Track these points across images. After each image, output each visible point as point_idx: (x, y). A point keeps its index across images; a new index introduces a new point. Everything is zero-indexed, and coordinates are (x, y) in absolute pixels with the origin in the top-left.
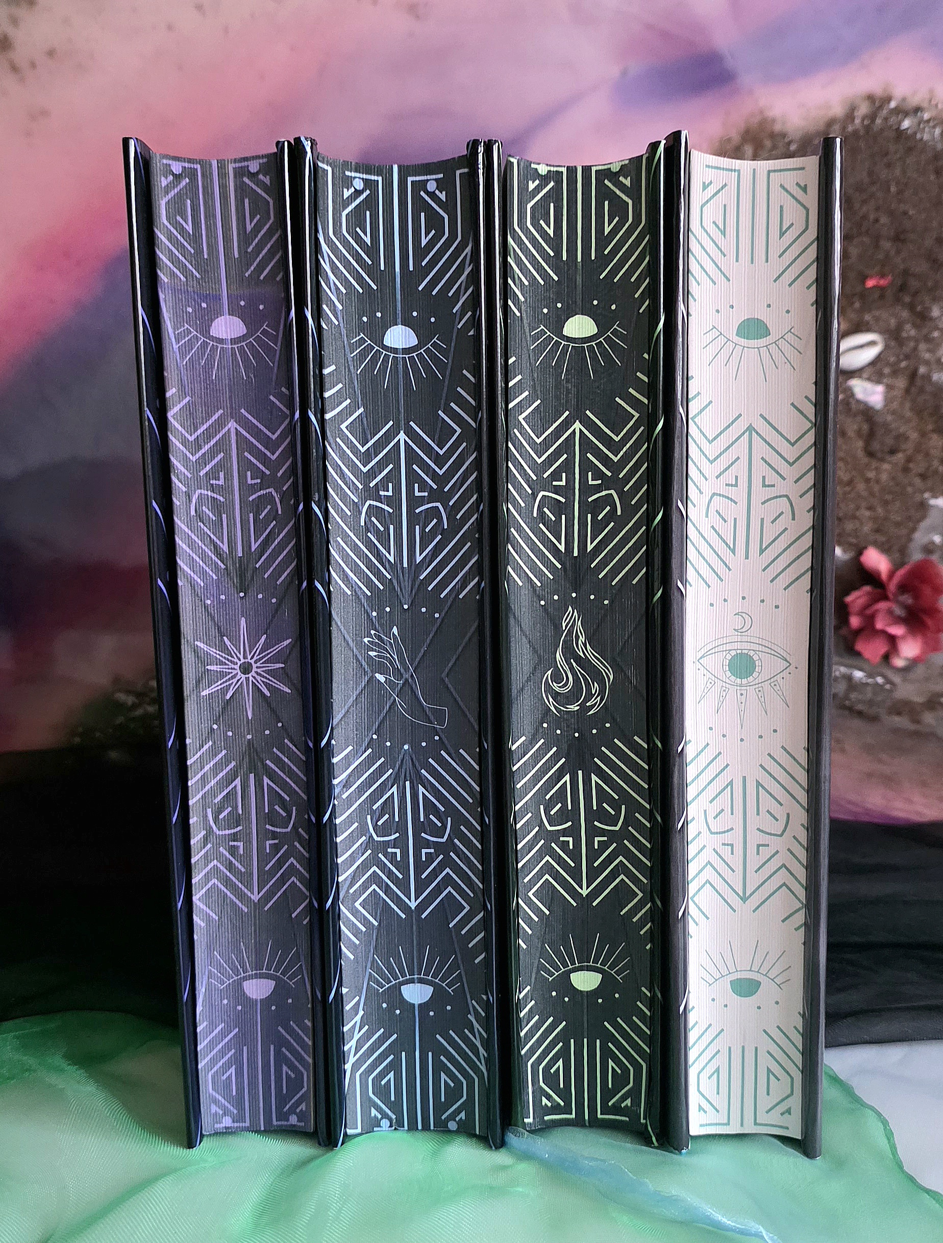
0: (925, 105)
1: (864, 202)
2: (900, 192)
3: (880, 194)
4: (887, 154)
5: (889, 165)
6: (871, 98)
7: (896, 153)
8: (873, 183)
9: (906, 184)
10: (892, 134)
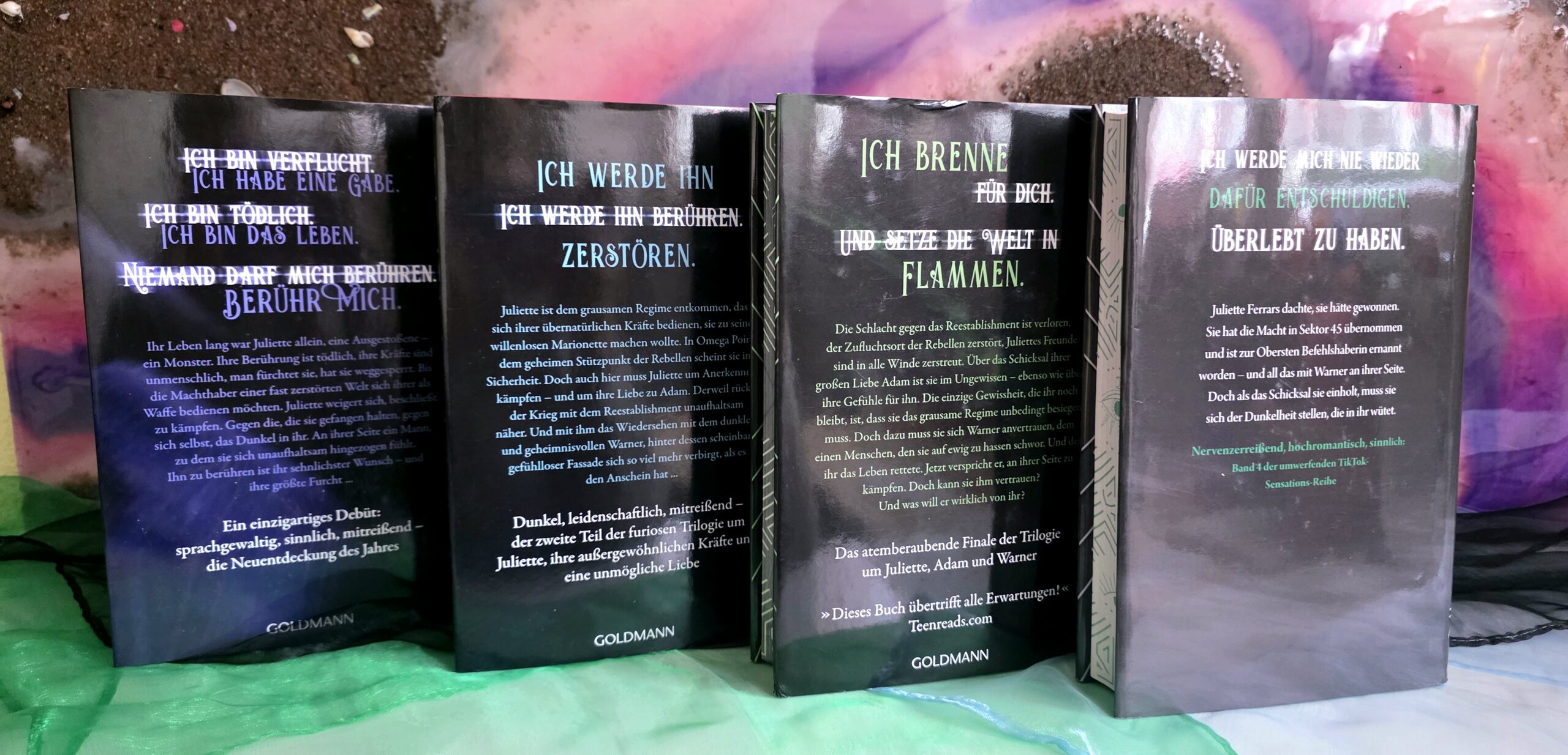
0: (1179, 20)
1: (1137, 86)
2: (1162, 79)
3: (1148, 81)
4: (1153, 53)
5: (1154, 61)
6: (1143, 16)
7: (1160, 52)
8: (1143, 73)
9: (1166, 74)
10: (1157, 40)
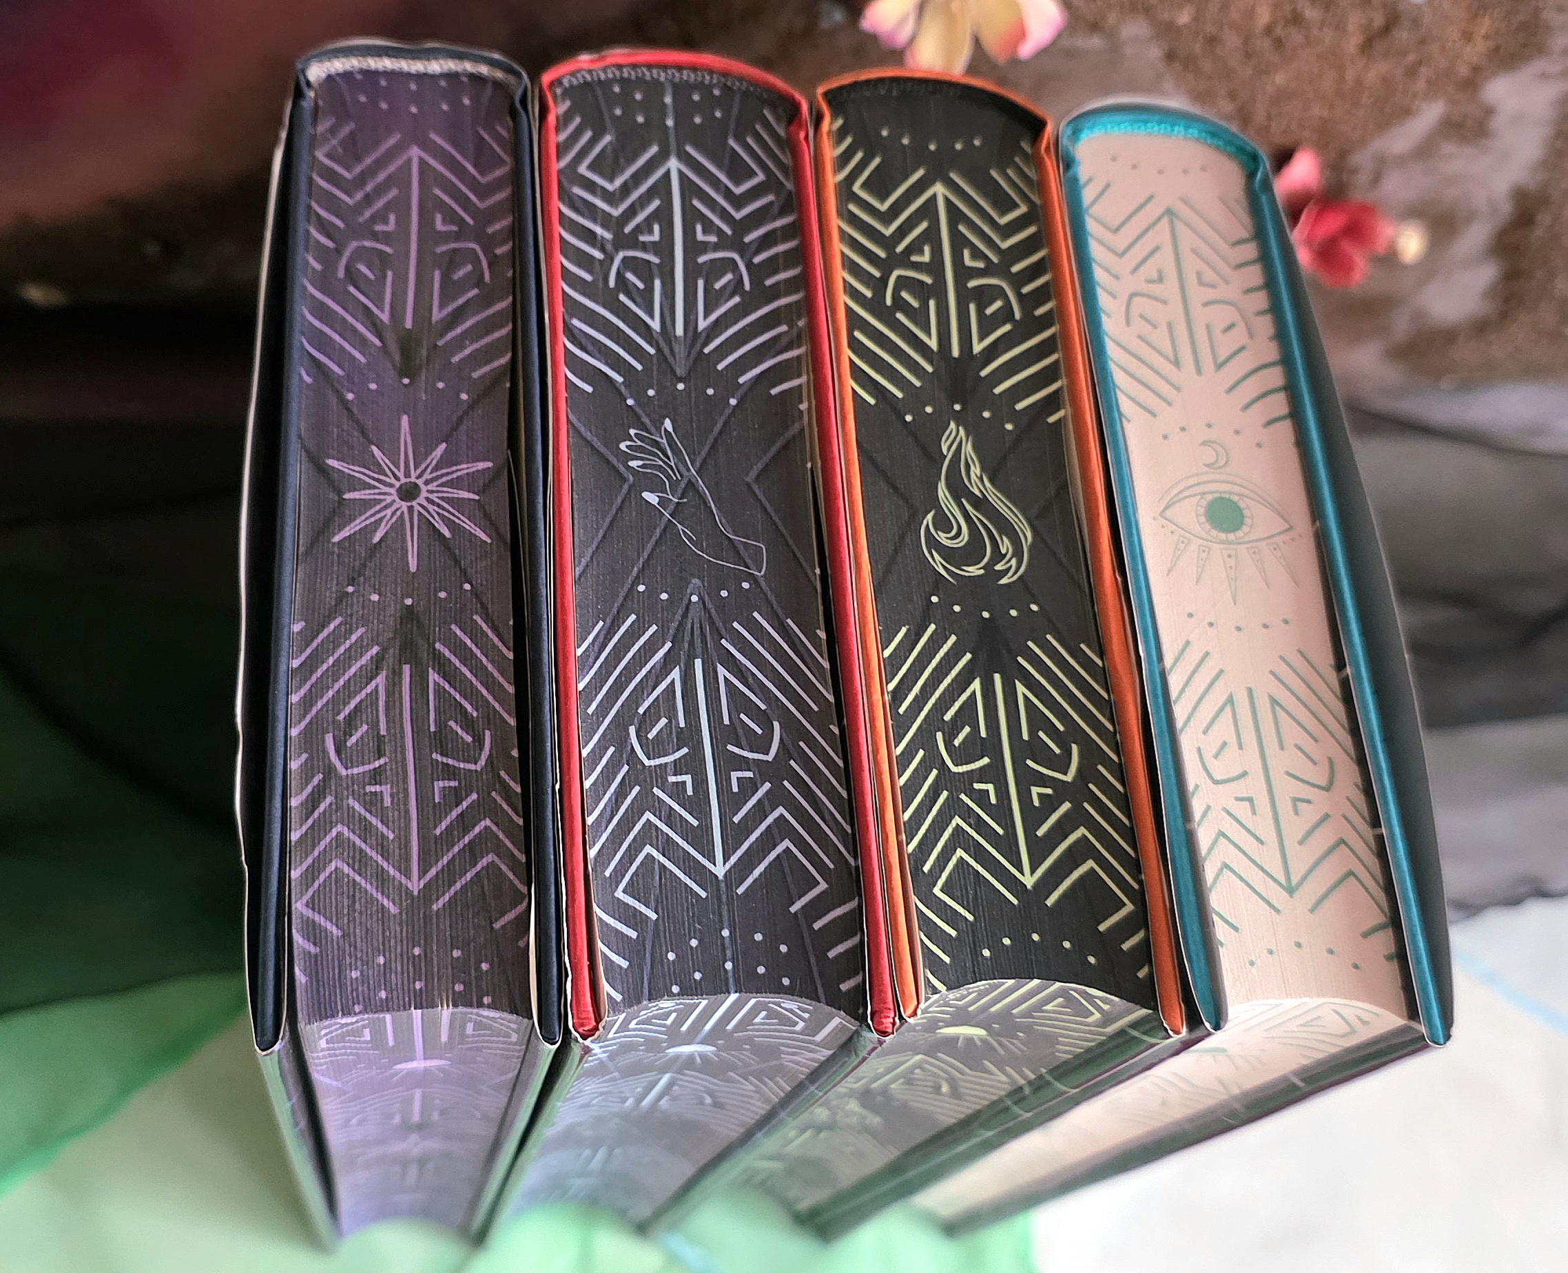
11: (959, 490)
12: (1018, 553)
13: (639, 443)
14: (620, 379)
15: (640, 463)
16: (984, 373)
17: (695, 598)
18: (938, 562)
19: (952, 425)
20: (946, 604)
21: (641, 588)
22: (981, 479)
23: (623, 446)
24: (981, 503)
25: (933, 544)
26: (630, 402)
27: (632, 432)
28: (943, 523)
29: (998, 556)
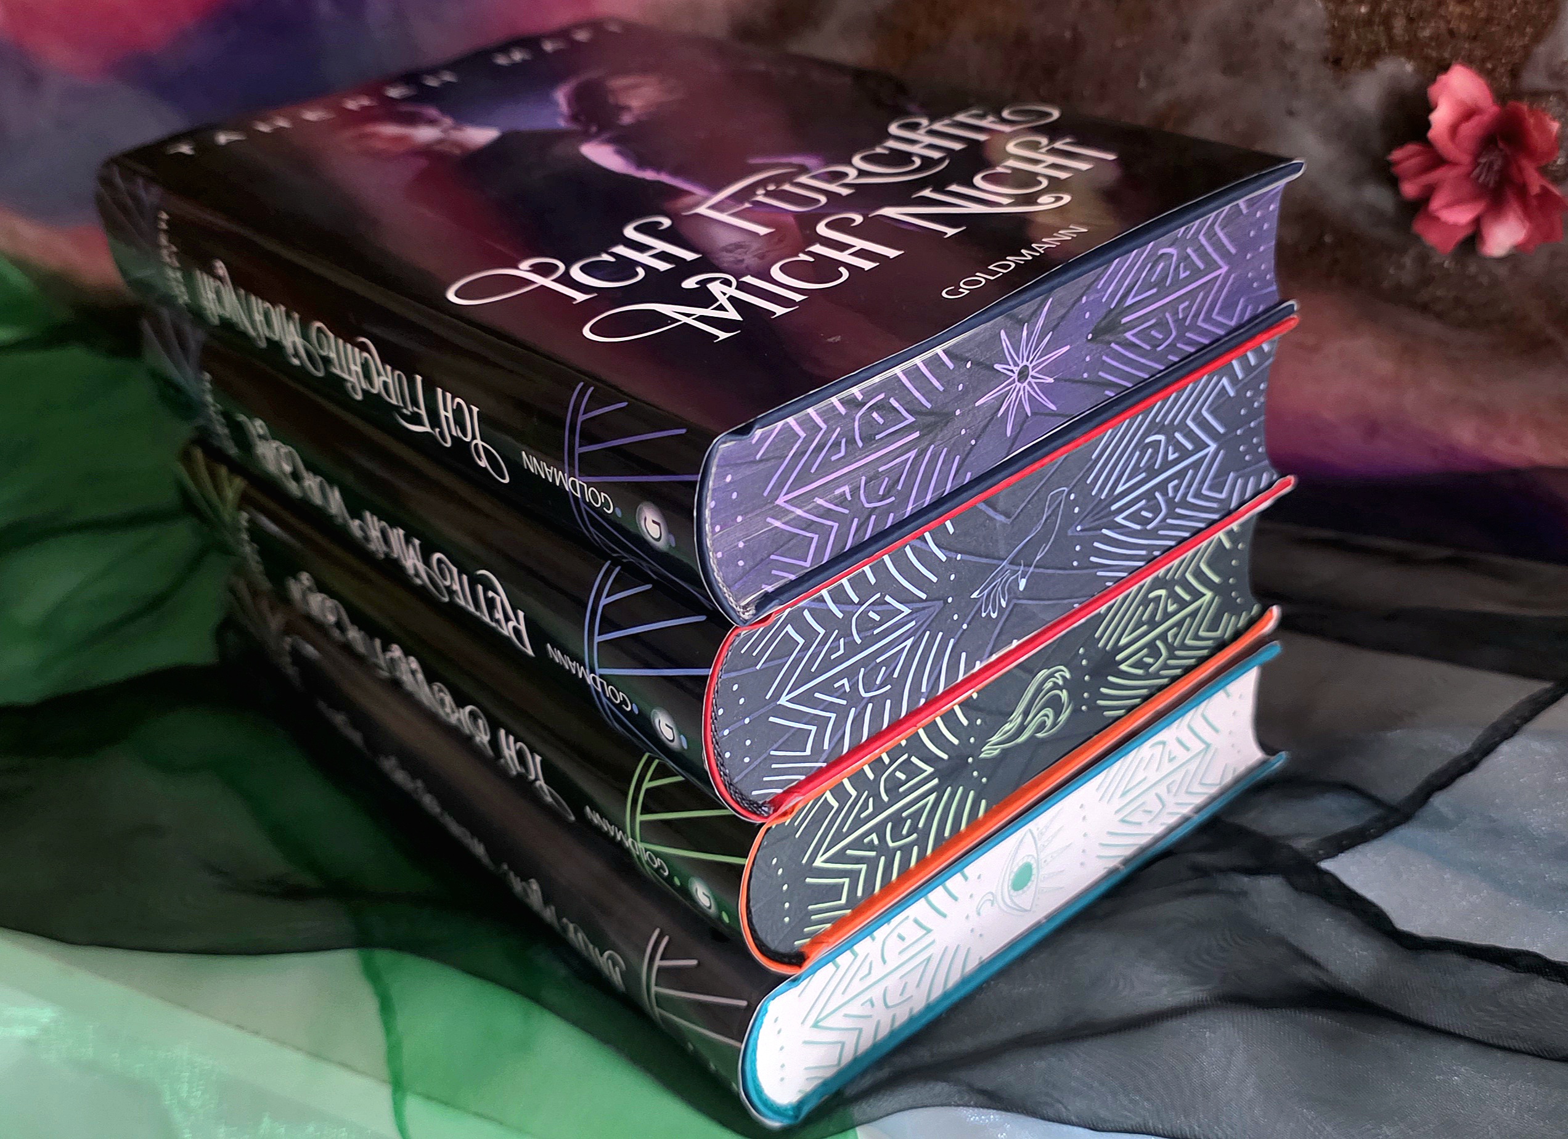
11: (1022, 729)
12: (1052, 675)
13: (990, 607)
14: (952, 641)
15: (1002, 600)
16: (945, 757)
17: (1079, 528)
18: (1063, 717)
19: (982, 756)
20: (1085, 702)
21: (1075, 564)
22: (1011, 721)
23: (994, 616)
24: (1026, 713)
25: (1054, 724)
26: (965, 626)
27: (984, 615)
28: (1041, 726)
29: (1056, 686)
